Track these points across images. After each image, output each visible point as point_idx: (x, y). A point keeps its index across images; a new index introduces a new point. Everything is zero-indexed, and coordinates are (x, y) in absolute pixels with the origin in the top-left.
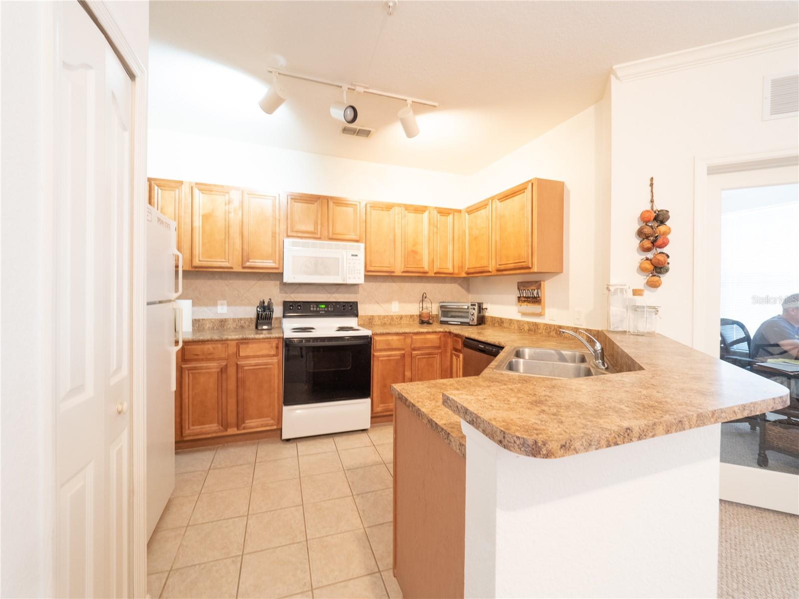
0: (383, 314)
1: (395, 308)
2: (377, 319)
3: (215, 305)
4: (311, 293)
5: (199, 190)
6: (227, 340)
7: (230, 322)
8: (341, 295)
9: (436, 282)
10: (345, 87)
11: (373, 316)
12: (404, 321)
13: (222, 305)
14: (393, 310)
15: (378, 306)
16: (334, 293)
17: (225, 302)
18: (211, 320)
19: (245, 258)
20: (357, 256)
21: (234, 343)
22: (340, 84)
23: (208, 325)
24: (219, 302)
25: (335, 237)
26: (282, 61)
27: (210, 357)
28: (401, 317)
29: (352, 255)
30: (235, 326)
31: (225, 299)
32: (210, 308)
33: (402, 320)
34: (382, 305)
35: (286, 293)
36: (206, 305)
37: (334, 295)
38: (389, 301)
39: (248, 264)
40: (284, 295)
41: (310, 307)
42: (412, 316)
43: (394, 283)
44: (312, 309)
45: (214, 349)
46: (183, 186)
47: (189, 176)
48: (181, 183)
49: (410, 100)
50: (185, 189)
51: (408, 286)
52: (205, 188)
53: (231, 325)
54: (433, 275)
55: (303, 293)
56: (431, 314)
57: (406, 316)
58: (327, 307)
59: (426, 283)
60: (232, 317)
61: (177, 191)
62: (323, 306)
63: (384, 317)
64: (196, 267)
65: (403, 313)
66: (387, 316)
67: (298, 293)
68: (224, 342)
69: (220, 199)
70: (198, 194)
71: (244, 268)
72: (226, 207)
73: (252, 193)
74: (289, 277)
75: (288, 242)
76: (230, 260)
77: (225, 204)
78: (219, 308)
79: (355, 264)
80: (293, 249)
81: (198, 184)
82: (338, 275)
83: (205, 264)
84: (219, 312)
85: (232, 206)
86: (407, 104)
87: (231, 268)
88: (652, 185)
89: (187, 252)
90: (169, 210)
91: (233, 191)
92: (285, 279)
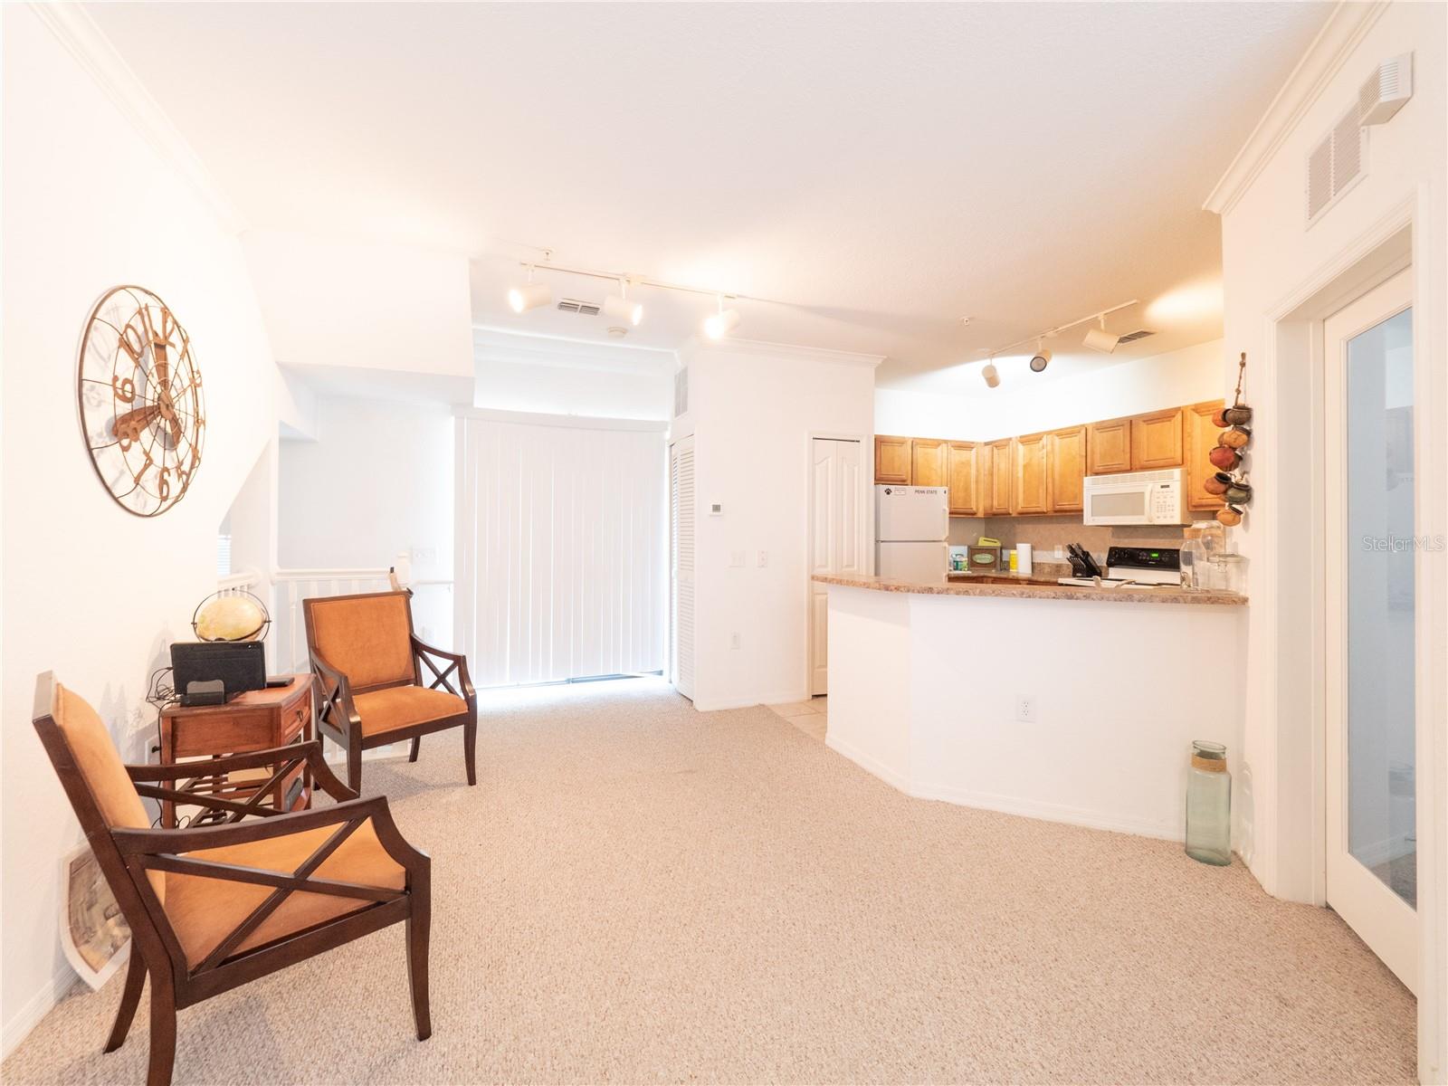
3: (1053, 549)
5: (1022, 443)
7: (1065, 568)
13: (1058, 549)
17: (1061, 547)
18: (1049, 564)
19: (1055, 502)
20: (1168, 486)
22: (1035, 338)
23: (1047, 570)
24: (1056, 547)
29: (1161, 487)
31: (1060, 544)
32: (1048, 552)
36: (1045, 549)
39: (1057, 508)
41: (1138, 556)
44: (1142, 557)
47: (1016, 433)
48: (1010, 439)
49: (1101, 315)
50: (1012, 444)
52: (1027, 440)
61: (1007, 448)
62: (1155, 555)
64: (1021, 514)
67: (1133, 538)
69: (1036, 446)
70: (1021, 447)
71: (1056, 512)
72: (1041, 453)
73: (1063, 433)
74: (1089, 519)
75: (1087, 480)
76: (1043, 505)
77: (1040, 451)
78: (1056, 552)
79: (1165, 498)
80: (1092, 488)
81: (1021, 437)
82: (1143, 514)
83: (1025, 510)
84: (1056, 556)
85: (1045, 451)
86: (1100, 322)
87: (1044, 513)
88: (1243, 365)
89: (1014, 500)
90: (1003, 466)
91: (1045, 437)
92: (1085, 523)
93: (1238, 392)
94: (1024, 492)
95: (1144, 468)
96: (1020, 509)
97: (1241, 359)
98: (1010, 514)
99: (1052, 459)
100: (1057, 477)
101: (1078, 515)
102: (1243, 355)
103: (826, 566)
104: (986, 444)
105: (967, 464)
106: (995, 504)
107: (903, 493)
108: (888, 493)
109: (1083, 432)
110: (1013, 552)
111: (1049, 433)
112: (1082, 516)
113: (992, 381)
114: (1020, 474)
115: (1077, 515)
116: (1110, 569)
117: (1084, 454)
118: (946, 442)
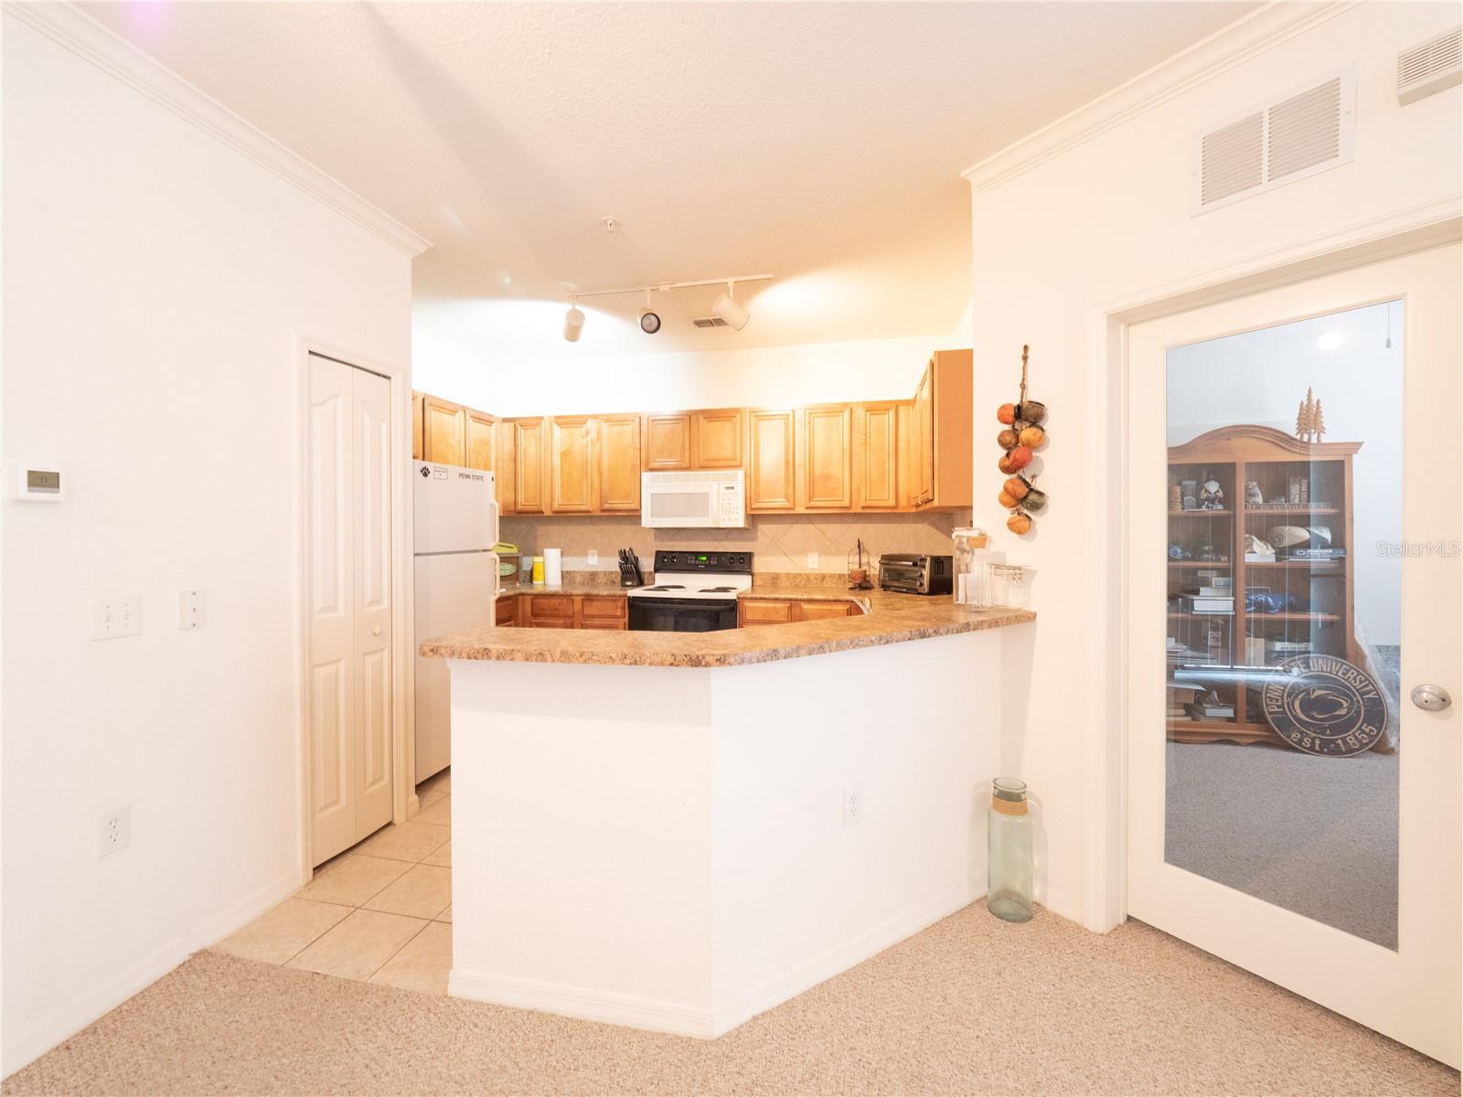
0: (794, 571)
1: (813, 563)
2: (784, 579)
3: (586, 555)
4: (692, 540)
5: (558, 424)
6: (571, 595)
7: (601, 576)
8: (731, 543)
9: (886, 522)
10: (648, 289)
11: (778, 574)
12: (827, 584)
13: (592, 555)
14: (810, 565)
15: (787, 559)
16: (723, 540)
17: (596, 551)
18: (581, 572)
19: (602, 500)
20: (733, 488)
21: (580, 599)
22: (642, 288)
23: (579, 579)
24: (590, 552)
25: (707, 464)
26: (573, 286)
27: (556, 612)
28: (823, 577)
29: (727, 488)
30: (605, 580)
31: (595, 548)
32: (581, 558)
33: (825, 582)
34: (792, 558)
35: (662, 540)
36: (576, 555)
37: (723, 543)
38: (804, 551)
39: (606, 506)
40: (659, 543)
41: (687, 559)
42: (841, 576)
43: (811, 525)
44: (689, 561)
45: (560, 604)
46: (543, 422)
47: (549, 411)
48: (542, 418)
49: (731, 281)
50: (545, 425)
51: (832, 529)
52: (563, 421)
53: (602, 580)
54: (861, 511)
55: (681, 540)
56: (868, 573)
57: (831, 576)
58: (709, 559)
59: (866, 523)
60: (603, 570)
61: (538, 428)
62: (704, 558)
63: (796, 576)
64: (556, 512)
65: (826, 571)
66: (800, 574)
67: (677, 540)
68: (569, 597)
69: (578, 432)
70: (556, 428)
71: (603, 511)
72: (584, 440)
73: (611, 419)
74: (648, 521)
75: (646, 476)
76: (588, 502)
77: (583, 437)
78: (590, 558)
79: (730, 500)
80: (652, 484)
81: (556, 417)
82: (708, 516)
83: (564, 508)
84: (590, 563)
85: (589, 438)
86: (729, 288)
87: (589, 512)
88: (1025, 358)
89: (548, 495)
90: (532, 450)
91: (590, 420)
92: (643, 525)
93: (1023, 386)
94: (562, 486)
95: (702, 468)
96: (556, 507)
97: (1023, 352)
98: (542, 512)
99: (598, 447)
100: (605, 469)
101: (636, 516)
102: (1026, 347)
103: (334, 608)
104: (505, 420)
105: (486, 443)
106: (521, 498)
107: (444, 476)
108: (425, 475)
109: (637, 420)
110: (538, 559)
111: (595, 417)
112: (640, 516)
113: (573, 333)
114: (557, 463)
115: (633, 517)
116: (657, 575)
117: (638, 446)
118: (464, 409)
